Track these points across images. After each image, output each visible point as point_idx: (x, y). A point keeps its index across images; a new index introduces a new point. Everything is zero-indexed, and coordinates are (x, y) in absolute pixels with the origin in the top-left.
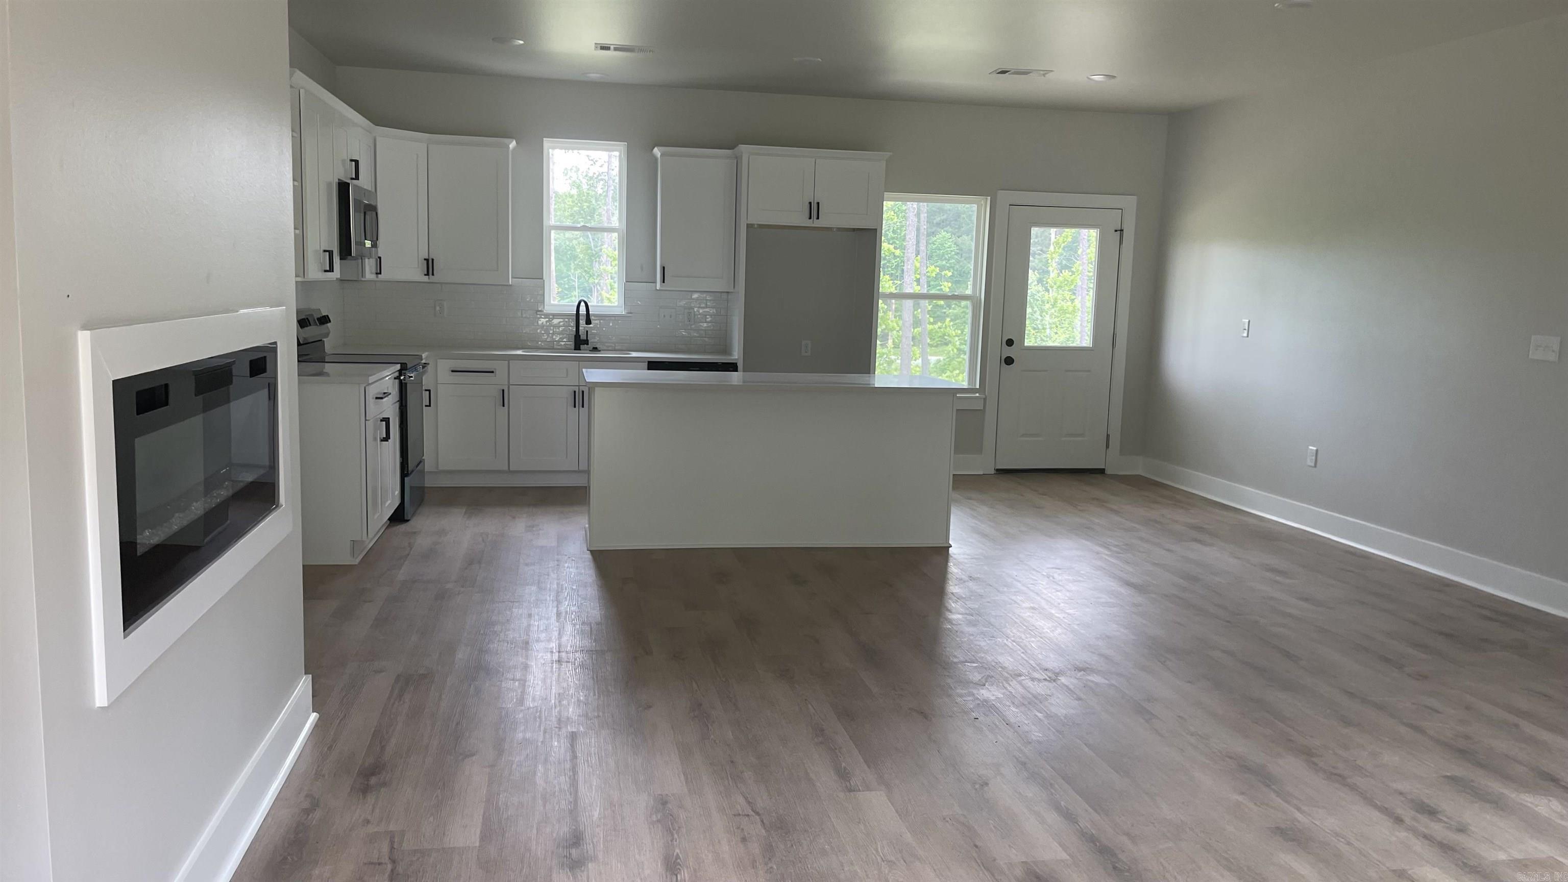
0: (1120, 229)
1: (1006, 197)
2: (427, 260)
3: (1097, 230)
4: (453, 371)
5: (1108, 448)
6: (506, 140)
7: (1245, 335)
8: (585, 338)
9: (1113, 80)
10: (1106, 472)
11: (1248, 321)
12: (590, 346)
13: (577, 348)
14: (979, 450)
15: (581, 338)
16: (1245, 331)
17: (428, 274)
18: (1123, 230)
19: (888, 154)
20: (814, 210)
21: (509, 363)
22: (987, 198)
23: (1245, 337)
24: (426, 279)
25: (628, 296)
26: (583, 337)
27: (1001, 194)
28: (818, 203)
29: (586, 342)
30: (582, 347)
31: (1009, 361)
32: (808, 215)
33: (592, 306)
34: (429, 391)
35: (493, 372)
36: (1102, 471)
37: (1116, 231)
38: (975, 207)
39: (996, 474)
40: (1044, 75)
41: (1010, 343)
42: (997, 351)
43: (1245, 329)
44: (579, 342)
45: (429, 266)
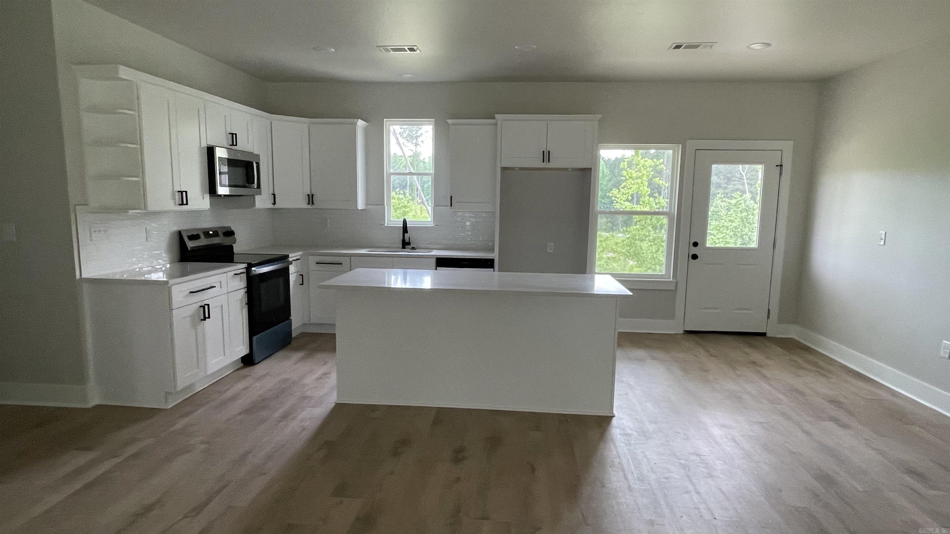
0: (780, 165)
1: (692, 144)
2: (308, 195)
3: (763, 166)
4: (317, 263)
5: (769, 318)
6: (355, 120)
7: (882, 243)
8: (408, 241)
9: (770, 48)
10: (767, 335)
11: (884, 232)
12: (412, 246)
13: (404, 247)
14: (672, 316)
15: (406, 241)
16: (882, 240)
17: (309, 204)
18: (782, 165)
19: (599, 116)
20: (546, 156)
21: (350, 258)
22: (679, 146)
23: (882, 245)
24: (309, 207)
25: (436, 215)
26: (407, 240)
27: (689, 142)
28: (549, 152)
29: (409, 244)
30: (406, 246)
31: (695, 257)
32: (542, 161)
33: (408, 221)
34: (302, 275)
35: (341, 264)
36: (763, 335)
37: (777, 166)
38: (671, 152)
39: (685, 334)
40: (711, 47)
41: (695, 244)
42: (686, 250)
43: (882, 239)
44: (405, 244)
45: (311, 199)
